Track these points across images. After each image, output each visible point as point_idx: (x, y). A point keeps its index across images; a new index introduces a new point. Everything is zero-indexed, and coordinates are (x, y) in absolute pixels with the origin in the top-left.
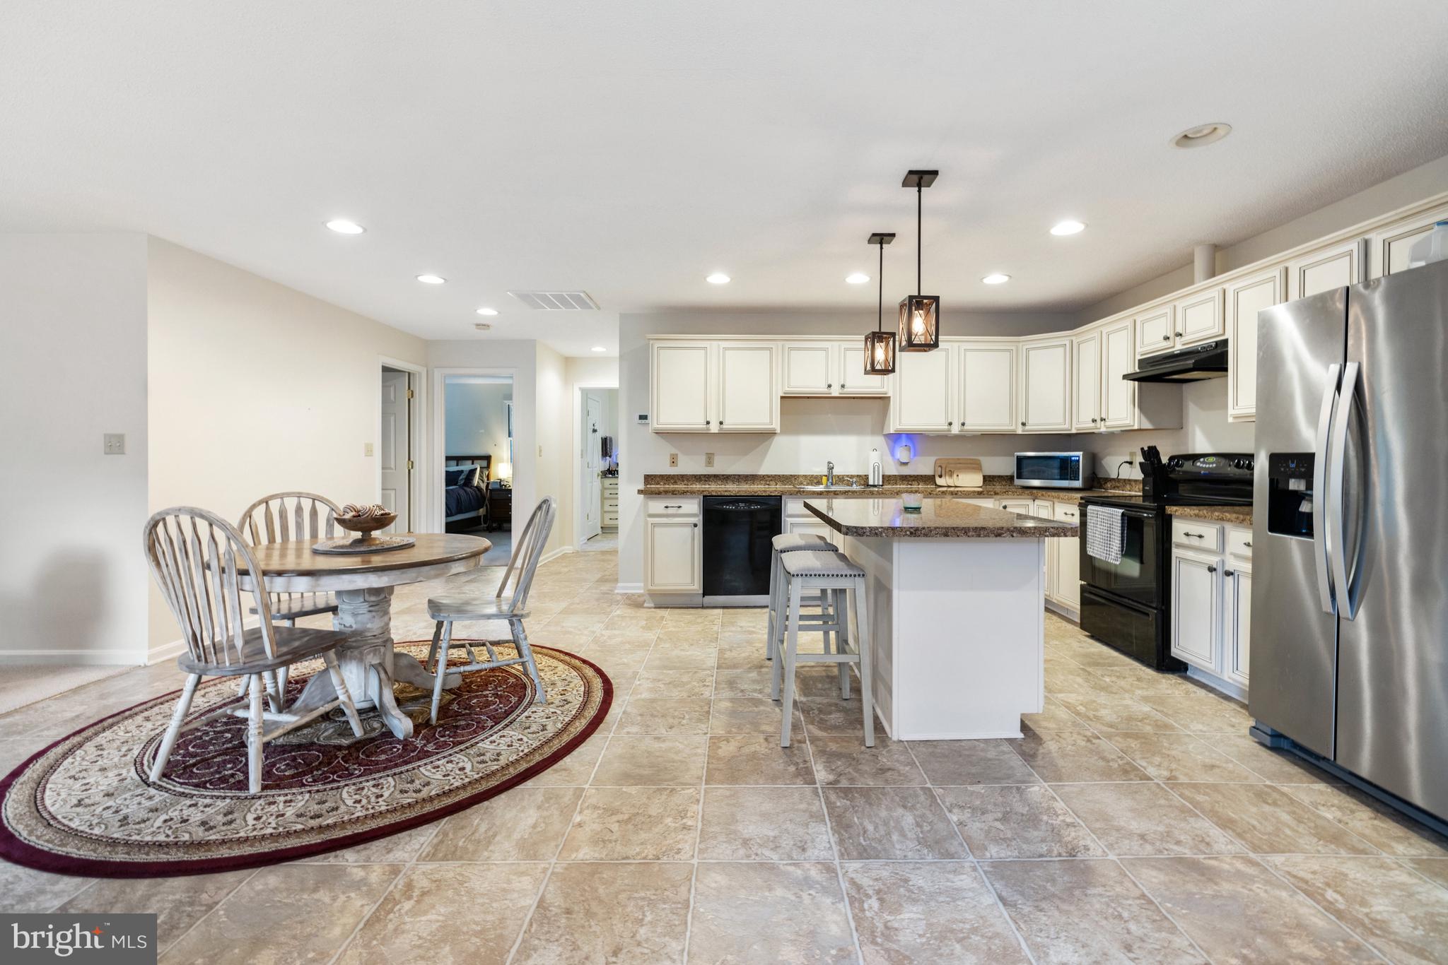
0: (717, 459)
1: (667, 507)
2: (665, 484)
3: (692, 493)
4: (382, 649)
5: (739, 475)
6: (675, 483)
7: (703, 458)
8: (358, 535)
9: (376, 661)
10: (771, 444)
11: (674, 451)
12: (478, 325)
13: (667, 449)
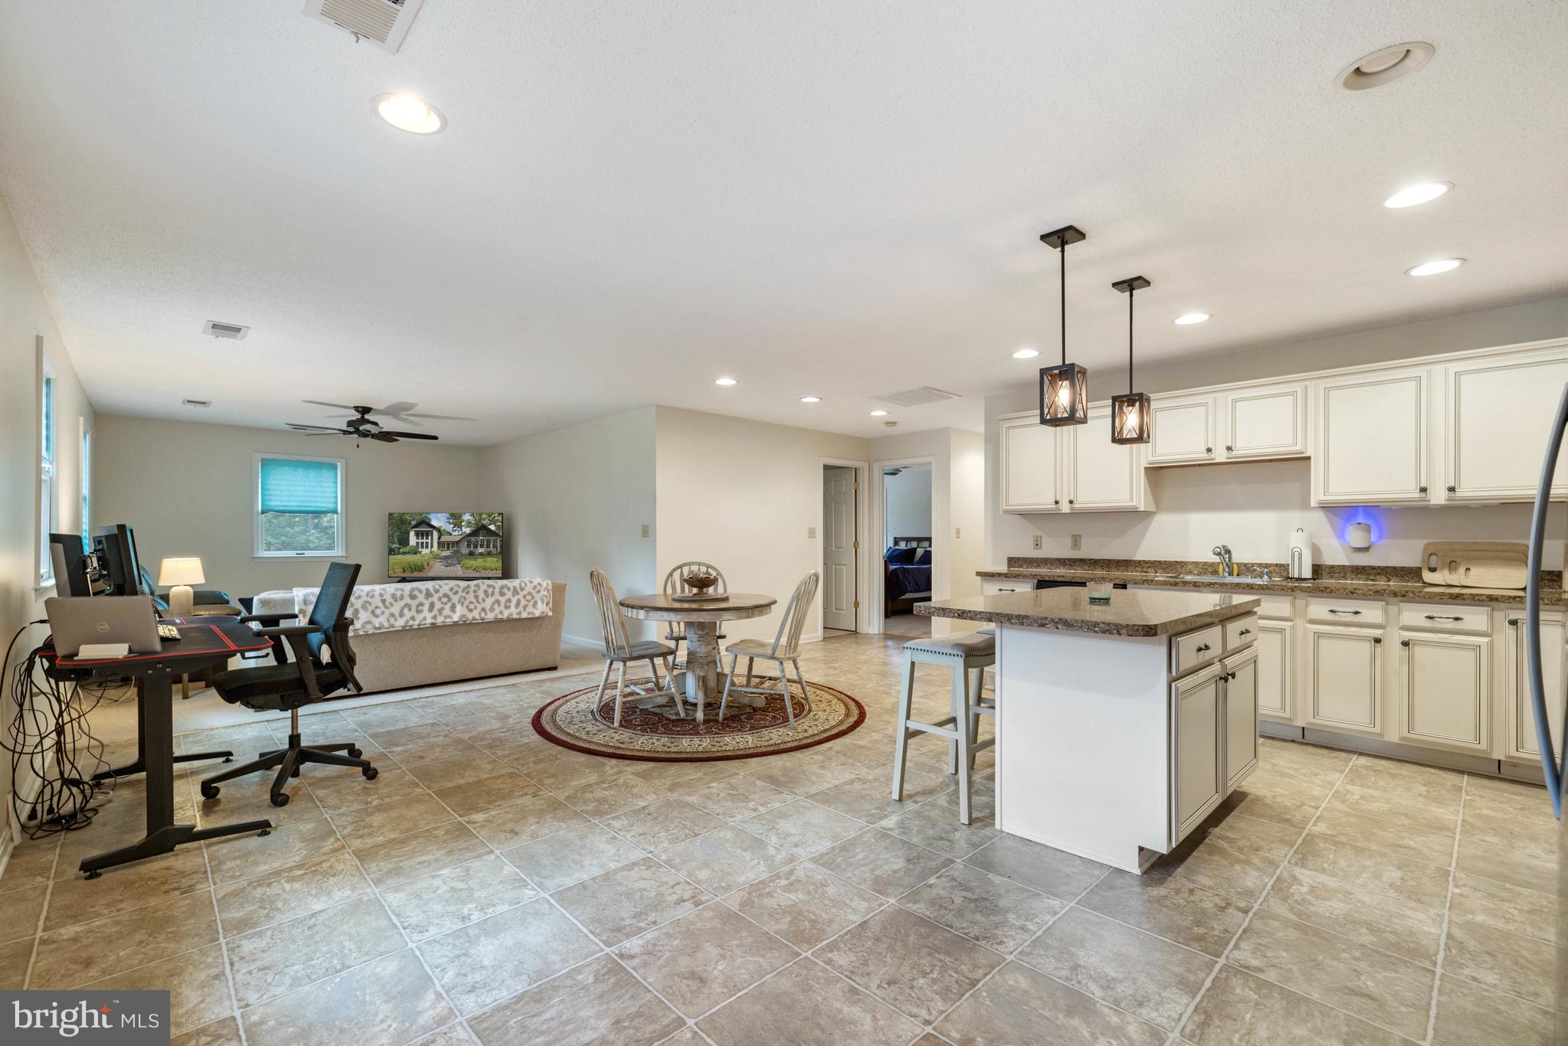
0: (1084, 542)
1: (1000, 590)
2: (1028, 567)
3: (1025, 576)
4: (706, 667)
5: (1109, 560)
6: (1038, 566)
7: (1069, 541)
8: (695, 590)
9: (702, 674)
10: (1150, 524)
11: (1039, 533)
12: (886, 423)
13: (1032, 531)
